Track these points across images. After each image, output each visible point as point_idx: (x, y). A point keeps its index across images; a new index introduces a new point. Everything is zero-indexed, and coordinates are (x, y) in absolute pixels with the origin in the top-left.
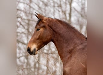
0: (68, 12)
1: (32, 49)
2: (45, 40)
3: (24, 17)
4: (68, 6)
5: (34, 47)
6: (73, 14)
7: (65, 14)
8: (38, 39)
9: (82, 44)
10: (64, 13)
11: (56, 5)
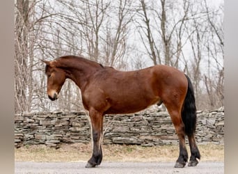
0: (94, 40)
1: (53, 96)
2: (60, 82)
3: (53, 47)
4: (94, 34)
5: (53, 93)
6: (99, 42)
7: (92, 43)
8: (53, 84)
9: (97, 70)
10: (91, 41)
11: (83, 34)
